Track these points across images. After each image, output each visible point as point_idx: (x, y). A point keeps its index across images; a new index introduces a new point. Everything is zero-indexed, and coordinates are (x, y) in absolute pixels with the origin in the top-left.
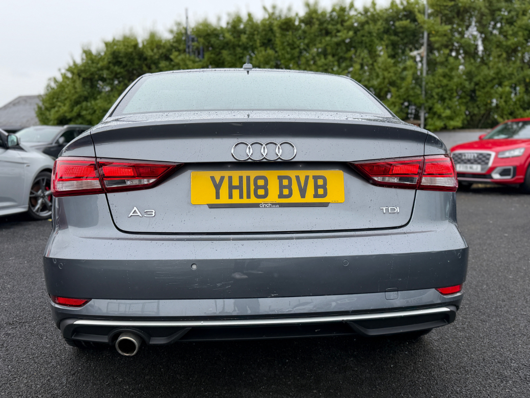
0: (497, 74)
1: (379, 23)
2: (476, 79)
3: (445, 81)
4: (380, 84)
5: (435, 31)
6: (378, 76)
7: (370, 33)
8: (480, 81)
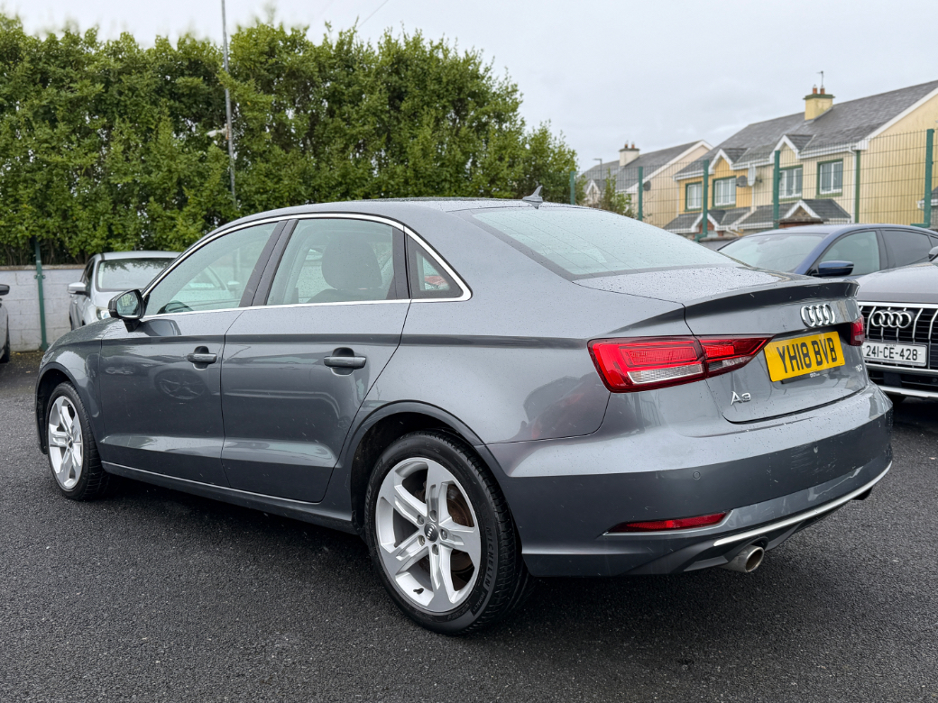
0: (344, 176)
1: (148, 75)
2: (313, 183)
3: (270, 184)
4: (164, 180)
5: (251, 102)
6: (158, 167)
7: (132, 90)
8: (320, 186)
